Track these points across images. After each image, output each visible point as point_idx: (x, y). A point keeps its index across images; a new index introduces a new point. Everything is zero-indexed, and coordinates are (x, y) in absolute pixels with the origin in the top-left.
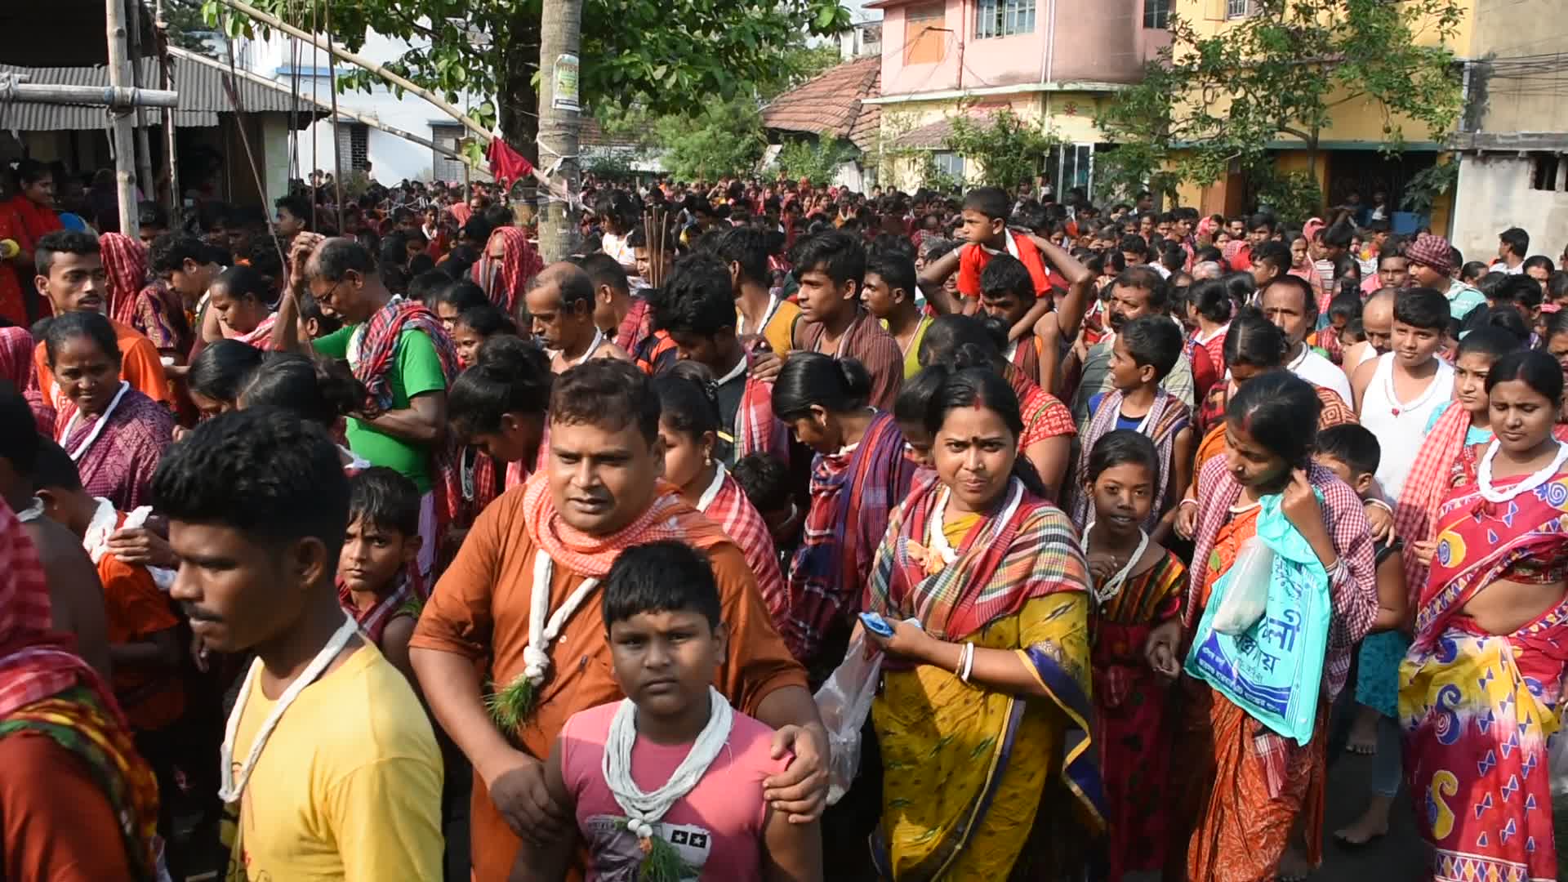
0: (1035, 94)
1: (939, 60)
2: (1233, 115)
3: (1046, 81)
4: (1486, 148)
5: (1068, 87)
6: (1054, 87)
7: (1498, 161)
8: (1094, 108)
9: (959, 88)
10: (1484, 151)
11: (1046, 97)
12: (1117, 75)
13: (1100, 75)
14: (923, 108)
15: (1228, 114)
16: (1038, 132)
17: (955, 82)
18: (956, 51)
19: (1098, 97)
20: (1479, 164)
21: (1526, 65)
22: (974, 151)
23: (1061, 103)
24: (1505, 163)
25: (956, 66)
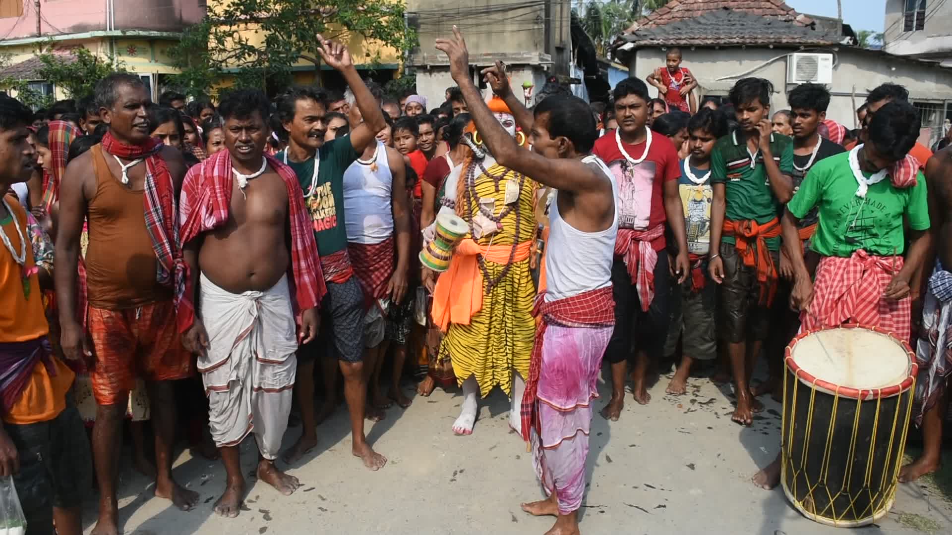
0: (102, 39)
1: (19, 16)
2: (268, 46)
3: (110, 29)
4: (432, 64)
5: (129, 33)
6: (118, 33)
7: (439, 72)
8: (149, 49)
9: (40, 35)
10: (431, 66)
11: (112, 41)
12: (164, 26)
13: (152, 25)
14: (11, 51)
15: (265, 45)
16: (109, 65)
17: (35, 31)
18: (33, 9)
19: (151, 42)
20: (428, 74)
21: (443, 15)
22: (62, 80)
23: (124, 45)
24: (443, 73)
25: (36, 19)
